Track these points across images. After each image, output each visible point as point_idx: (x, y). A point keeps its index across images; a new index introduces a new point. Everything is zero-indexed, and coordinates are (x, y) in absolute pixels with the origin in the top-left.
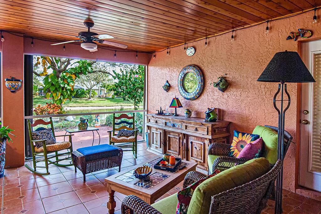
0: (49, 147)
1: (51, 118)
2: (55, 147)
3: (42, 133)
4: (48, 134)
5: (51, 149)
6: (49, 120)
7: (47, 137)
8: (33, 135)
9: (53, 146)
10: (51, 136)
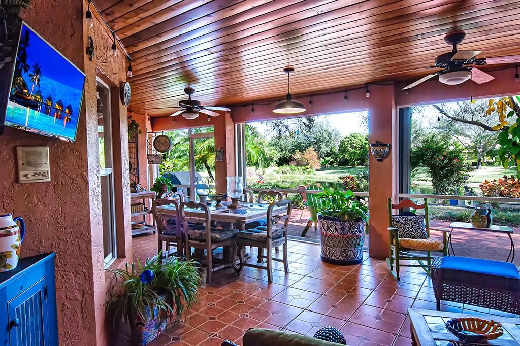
0: (403, 240)
1: (425, 200)
2: (411, 243)
3: (405, 220)
4: (415, 223)
5: (405, 244)
6: (422, 203)
7: (412, 227)
8: (393, 221)
9: (408, 241)
10: (419, 226)
